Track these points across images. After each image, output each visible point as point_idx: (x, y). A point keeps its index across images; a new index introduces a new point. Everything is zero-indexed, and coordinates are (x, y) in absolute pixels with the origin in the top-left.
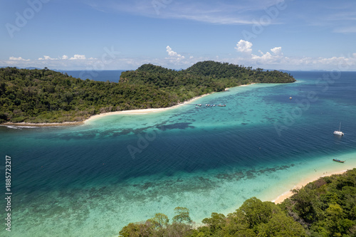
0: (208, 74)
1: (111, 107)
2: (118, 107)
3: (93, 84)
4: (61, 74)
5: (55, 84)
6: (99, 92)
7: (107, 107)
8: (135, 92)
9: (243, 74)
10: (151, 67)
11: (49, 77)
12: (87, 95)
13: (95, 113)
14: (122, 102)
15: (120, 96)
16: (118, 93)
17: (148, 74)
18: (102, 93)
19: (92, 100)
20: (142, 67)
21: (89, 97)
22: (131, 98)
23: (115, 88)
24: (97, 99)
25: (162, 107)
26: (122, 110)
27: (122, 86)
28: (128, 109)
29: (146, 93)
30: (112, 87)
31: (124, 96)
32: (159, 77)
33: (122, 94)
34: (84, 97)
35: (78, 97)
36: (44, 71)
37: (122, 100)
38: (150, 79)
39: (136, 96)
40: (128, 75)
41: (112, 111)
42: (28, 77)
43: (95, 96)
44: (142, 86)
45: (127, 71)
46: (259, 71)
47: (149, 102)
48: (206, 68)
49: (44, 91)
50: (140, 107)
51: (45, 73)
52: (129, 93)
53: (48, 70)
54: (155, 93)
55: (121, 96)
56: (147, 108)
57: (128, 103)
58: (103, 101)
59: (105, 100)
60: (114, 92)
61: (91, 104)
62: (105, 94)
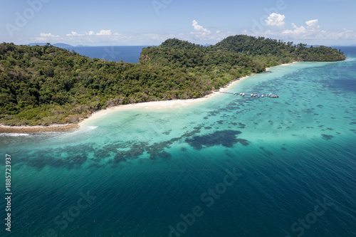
0: (240, 50)
1: (122, 98)
2: (131, 98)
3: (101, 66)
4: (65, 51)
5: (56, 65)
6: (108, 76)
7: (117, 98)
8: (155, 77)
9: (282, 50)
10: (176, 42)
11: (50, 55)
12: (92, 81)
13: (99, 108)
14: (138, 91)
15: (135, 82)
16: (132, 79)
17: (173, 50)
18: (111, 77)
19: (97, 87)
20: (166, 42)
21: (94, 84)
22: (150, 85)
23: (129, 71)
24: (104, 87)
25: (191, 98)
26: (137, 102)
27: (138, 69)
28: (145, 100)
29: (171, 78)
30: (125, 69)
31: (140, 81)
32: (185, 54)
33: (138, 79)
34: (88, 84)
35: (80, 84)
36: (46, 48)
37: (137, 87)
38: (176, 57)
39: (156, 83)
40: (150, 52)
41: (124, 103)
42: (26, 55)
43: (102, 82)
44: (165, 68)
45: (149, 47)
46: (302, 47)
47: (174, 91)
48: (238, 43)
49: (41, 73)
50: (161, 98)
51: (47, 51)
52: (147, 77)
53: (52, 46)
54: (183, 78)
55: (136, 82)
56: (171, 99)
57: (145, 92)
58: (112, 90)
59: (114, 88)
60: (127, 77)
61: (96, 94)
62: (115, 79)
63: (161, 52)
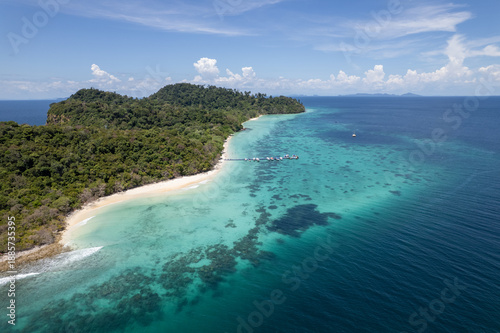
0: (188, 103)
2: (116, 183)
6: (59, 151)
9: (242, 102)
12: (30, 163)
14: (122, 171)
15: (110, 157)
19: (46, 173)
21: (39, 168)
22: (136, 160)
24: (60, 170)
25: (200, 171)
28: (137, 184)
29: (164, 146)
32: (130, 111)
33: (113, 151)
34: (22, 169)
38: (117, 115)
46: (261, 98)
48: (183, 94)
50: (160, 178)
54: (181, 145)
55: (114, 157)
56: (174, 178)
57: (135, 172)
58: (77, 174)
59: (81, 169)
60: (96, 149)
61: (49, 185)
62: (77, 156)
63: (90, 109)
